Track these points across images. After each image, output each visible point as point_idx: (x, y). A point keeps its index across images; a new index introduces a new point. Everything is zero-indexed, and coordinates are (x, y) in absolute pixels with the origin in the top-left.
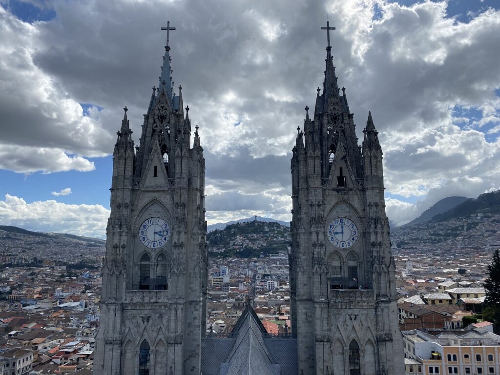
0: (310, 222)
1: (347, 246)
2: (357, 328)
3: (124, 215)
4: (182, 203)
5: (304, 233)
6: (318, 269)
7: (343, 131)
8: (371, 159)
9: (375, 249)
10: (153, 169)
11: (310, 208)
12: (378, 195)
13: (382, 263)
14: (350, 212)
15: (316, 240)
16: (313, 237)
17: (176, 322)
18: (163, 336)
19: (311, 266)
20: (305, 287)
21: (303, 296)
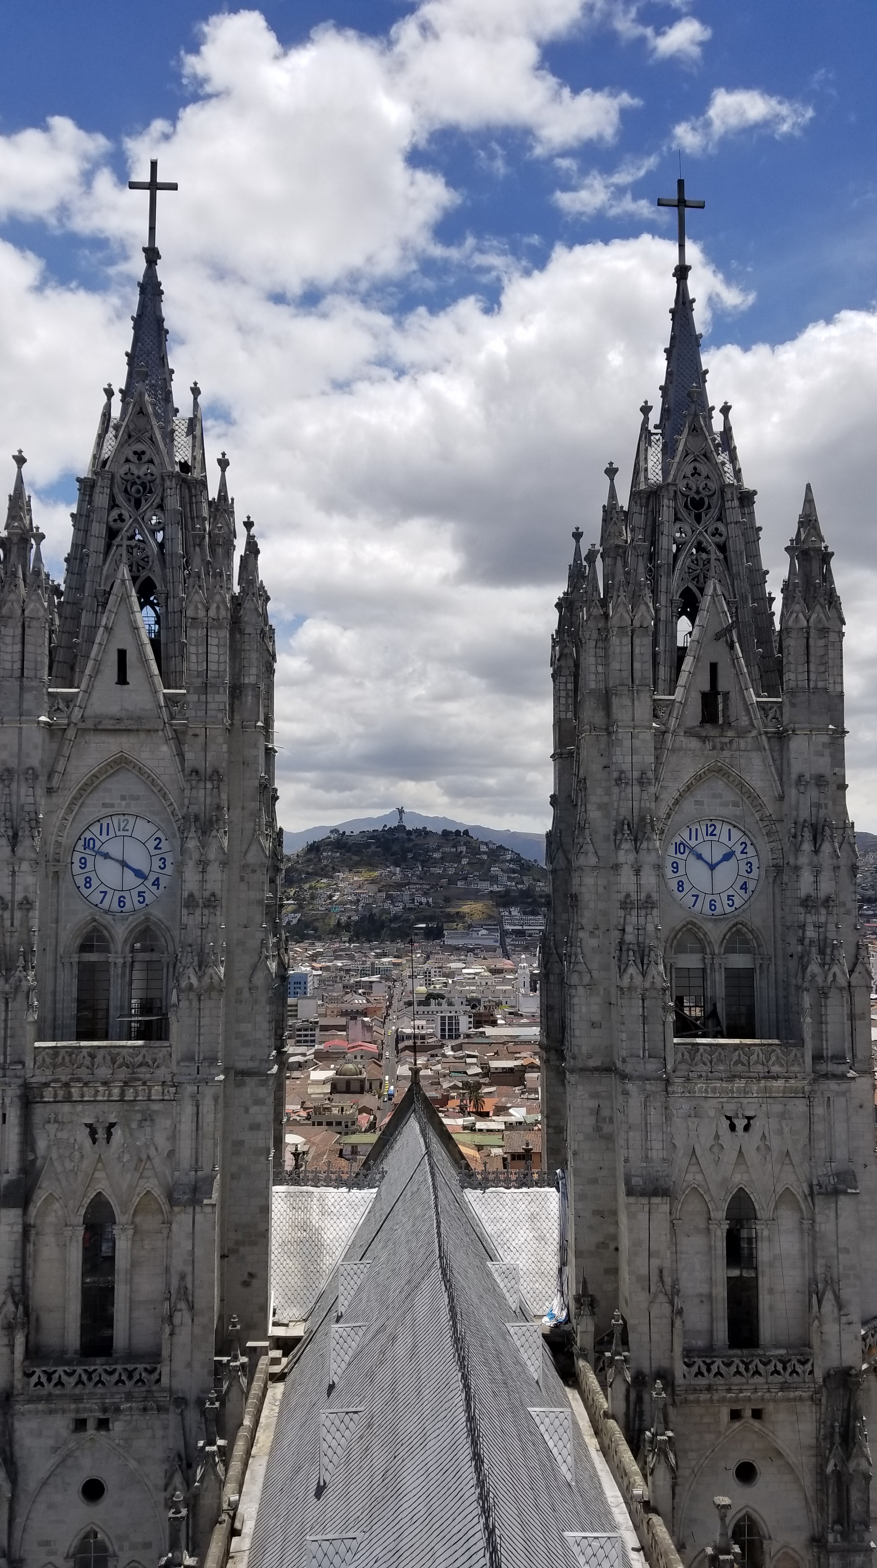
0: (615, 835)
1: (723, 906)
2: (752, 1155)
3: (23, 806)
4: (209, 771)
5: (594, 868)
6: (638, 979)
7: (722, 548)
8: (808, 639)
9: (810, 919)
10: (114, 657)
11: (616, 790)
12: (827, 752)
13: (833, 960)
14: (736, 804)
15: (632, 888)
16: (623, 880)
17: (197, 1139)
18: (154, 1181)
19: (614, 969)
20: (595, 1032)
21: (590, 1057)
